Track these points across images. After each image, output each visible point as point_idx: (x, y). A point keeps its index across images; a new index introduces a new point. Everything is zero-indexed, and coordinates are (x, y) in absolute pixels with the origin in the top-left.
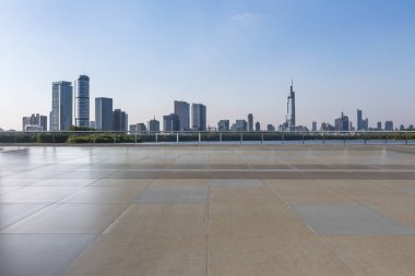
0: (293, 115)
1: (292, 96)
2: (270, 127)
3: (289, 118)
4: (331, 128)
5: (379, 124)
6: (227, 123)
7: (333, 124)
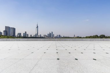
0: (38, 32)
1: (37, 27)
2: (31, 35)
3: (37, 33)
4: (46, 36)
5: (57, 35)
6: (20, 34)
7: (47, 35)
